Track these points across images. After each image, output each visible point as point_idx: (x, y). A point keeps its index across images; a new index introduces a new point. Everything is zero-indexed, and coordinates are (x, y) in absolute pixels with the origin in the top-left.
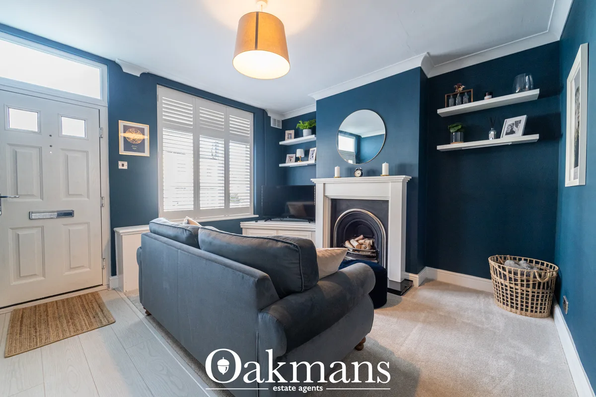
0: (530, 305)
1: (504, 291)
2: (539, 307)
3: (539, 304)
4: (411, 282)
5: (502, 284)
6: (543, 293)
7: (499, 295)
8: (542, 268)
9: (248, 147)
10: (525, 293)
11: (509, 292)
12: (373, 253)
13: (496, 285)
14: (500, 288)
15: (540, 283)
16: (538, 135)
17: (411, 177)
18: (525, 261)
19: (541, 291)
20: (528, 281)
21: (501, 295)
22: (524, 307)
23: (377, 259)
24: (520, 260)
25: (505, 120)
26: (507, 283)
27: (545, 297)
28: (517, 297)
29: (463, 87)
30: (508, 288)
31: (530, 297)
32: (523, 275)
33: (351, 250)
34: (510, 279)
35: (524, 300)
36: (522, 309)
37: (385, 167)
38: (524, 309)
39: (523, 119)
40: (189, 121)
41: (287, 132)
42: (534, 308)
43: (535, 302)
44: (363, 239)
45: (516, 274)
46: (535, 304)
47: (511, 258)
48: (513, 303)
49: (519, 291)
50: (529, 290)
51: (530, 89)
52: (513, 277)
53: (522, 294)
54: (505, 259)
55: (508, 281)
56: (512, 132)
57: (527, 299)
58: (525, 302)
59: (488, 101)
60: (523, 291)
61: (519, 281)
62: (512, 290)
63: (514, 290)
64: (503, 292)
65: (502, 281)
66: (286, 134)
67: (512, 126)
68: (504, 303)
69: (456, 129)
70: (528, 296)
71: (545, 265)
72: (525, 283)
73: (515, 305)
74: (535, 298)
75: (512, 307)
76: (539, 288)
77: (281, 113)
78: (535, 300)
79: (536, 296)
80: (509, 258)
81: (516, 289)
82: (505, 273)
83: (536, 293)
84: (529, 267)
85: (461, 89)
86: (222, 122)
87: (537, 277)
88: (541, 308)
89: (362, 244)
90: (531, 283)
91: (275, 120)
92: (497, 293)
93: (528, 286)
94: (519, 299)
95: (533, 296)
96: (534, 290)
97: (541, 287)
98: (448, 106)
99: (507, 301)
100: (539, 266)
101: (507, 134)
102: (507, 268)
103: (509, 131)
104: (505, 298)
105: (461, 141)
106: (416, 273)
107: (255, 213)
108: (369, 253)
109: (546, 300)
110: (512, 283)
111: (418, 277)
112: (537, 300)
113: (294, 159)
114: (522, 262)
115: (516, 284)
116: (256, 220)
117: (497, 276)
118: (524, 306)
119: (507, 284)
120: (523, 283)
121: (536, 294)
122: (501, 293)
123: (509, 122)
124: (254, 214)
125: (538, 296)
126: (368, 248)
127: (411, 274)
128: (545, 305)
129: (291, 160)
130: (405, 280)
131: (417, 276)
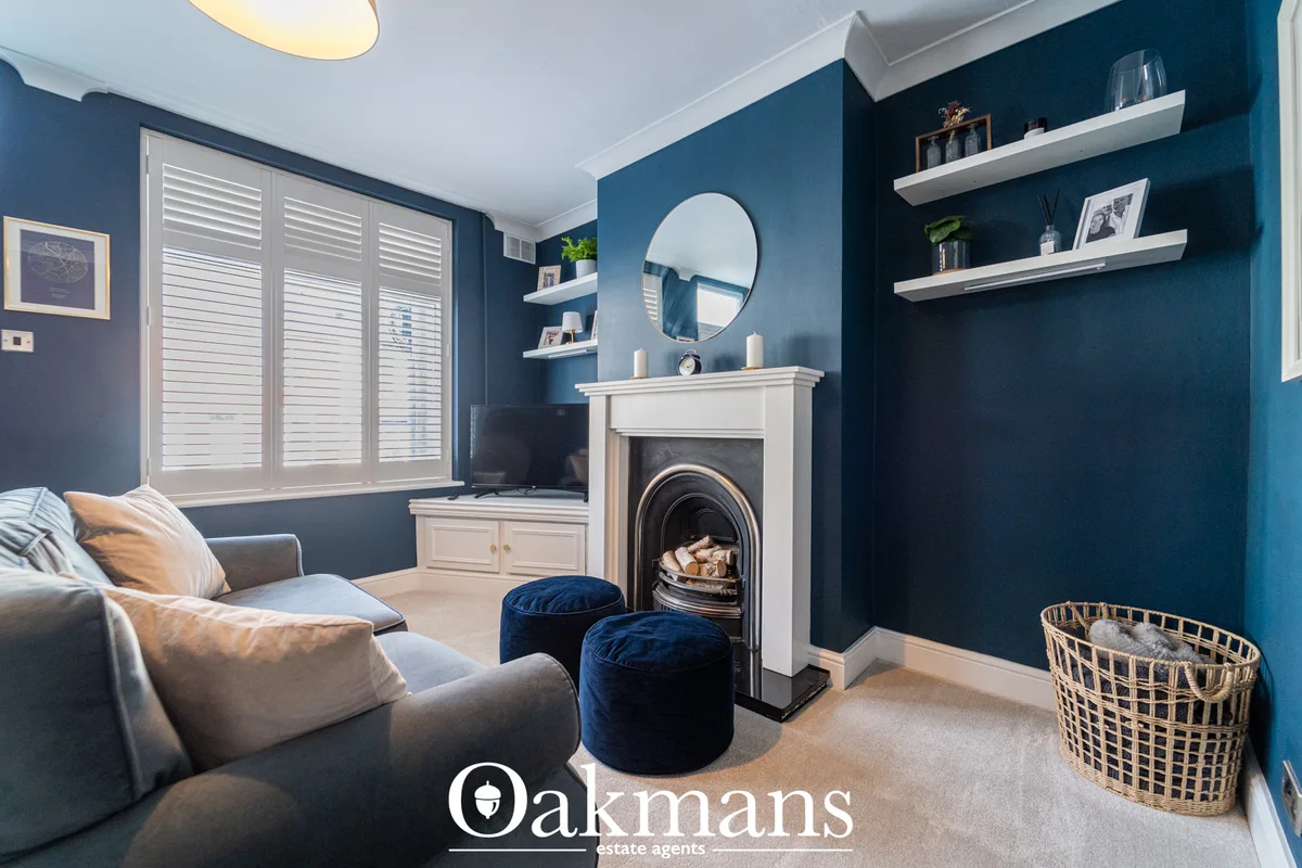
0: (1168, 773)
1: (1088, 721)
2: (1199, 779)
3: (1199, 773)
4: (824, 674)
5: (1081, 701)
6: (1211, 736)
7: (1071, 731)
8: (1205, 645)
9: (439, 306)
10: (1152, 733)
11: (1101, 726)
12: (731, 586)
13: (1064, 699)
14: (1076, 708)
15: (1200, 705)
16: (1184, 232)
17: (822, 374)
18: (1154, 626)
19: (1204, 729)
20: (1161, 695)
21: (1079, 732)
22: (1151, 780)
23: (739, 605)
24: (1138, 617)
25: (1087, 199)
26: (1095, 696)
27: (1217, 751)
28: (1126, 744)
29: (964, 110)
30: (1100, 714)
31: (1169, 749)
32: (1147, 675)
33: (675, 578)
34: (1105, 684)
35: (1151, 757)
36: (1143, 785)
37: (752, 346)
38: (1151, 783)
39: (1138, 190)
40: (253, 231)
41: (543, 270)
42: (1184, 783)
43: (1186, 765)
44: (711, 547)
45: (1121, 668)
46: (1185, 771)
47: (1109, 609)
48: (1115, 763)
49: (1134, 726)
50: (1166, 723)
51: (1157, 95)
52: (1113, 682)
53: (1143, 736)
54: (1093, 612)
55: (1098, 691)
56: (1106, 231)
57: (1160, 753)
58: (1152, 763)
59: (1035, 143)
60: (1147, 726)
61: (1134, 693)
62: (1110, 719)
63: (1117, 721)
64: (1083, 724)
65: (1081, 688)
66: (541, 276)
67: (1104, 214)
68: (1087, 760)
69: (946, 231)
70: (1164, 744)
71: (1216, 636)
72: (1152, 701)
73: (1120, 769)
74: (1186, 752)
75: (1112, 774)
76: (1198, 719)
77: (531, 225)
78: (1186, 759)
79: (1187, 746)
80: (1105, 611)
81: (1124, 719)
82: (1087, 664)
83: (1189, 734)
84: (1165, 645)
85: (958, 118)
86: (356, 238)
87: (1192, 683)
88: (1206, 786)
89: (705, 561)
90: (1171, 702)
91: (515, 241)
92: (1068, 725)
93: (1162, 711)
94: (1134, 751)
95: (1179, 745)
96: (1182, 726)
97: (1206, 716)
98: (924, 167)
99: (1098, 754)
100: (1197, 639)
101: (1092, 238)
102: (1095, 648)
103: (1097, 230)
104: (1090, 743)
105: (960, 267)
106: (840, 649)
107: (457, 476)
108: (719, 589)
109: (1220, 759)
110: (1111, 700)
111: (842, 660)
112: (1194, 759)
113: (559, 338)
114: (1143, 628)
115: (1122, 704)
116: (452, 493)
117: (1066, 672)
118: (1152, 775)
119: (1097, 700)
120: (1144, 700)
121: (1188, 740)
122: (1077, 724)
123: (1097, 203)
124: (454, 479)
125: (1195, 747)
126: (717, 573)
127: (825, 653)
128: (1218, 774)
129: (551, 341)
130: (810, 667)
131: (840, 658)
